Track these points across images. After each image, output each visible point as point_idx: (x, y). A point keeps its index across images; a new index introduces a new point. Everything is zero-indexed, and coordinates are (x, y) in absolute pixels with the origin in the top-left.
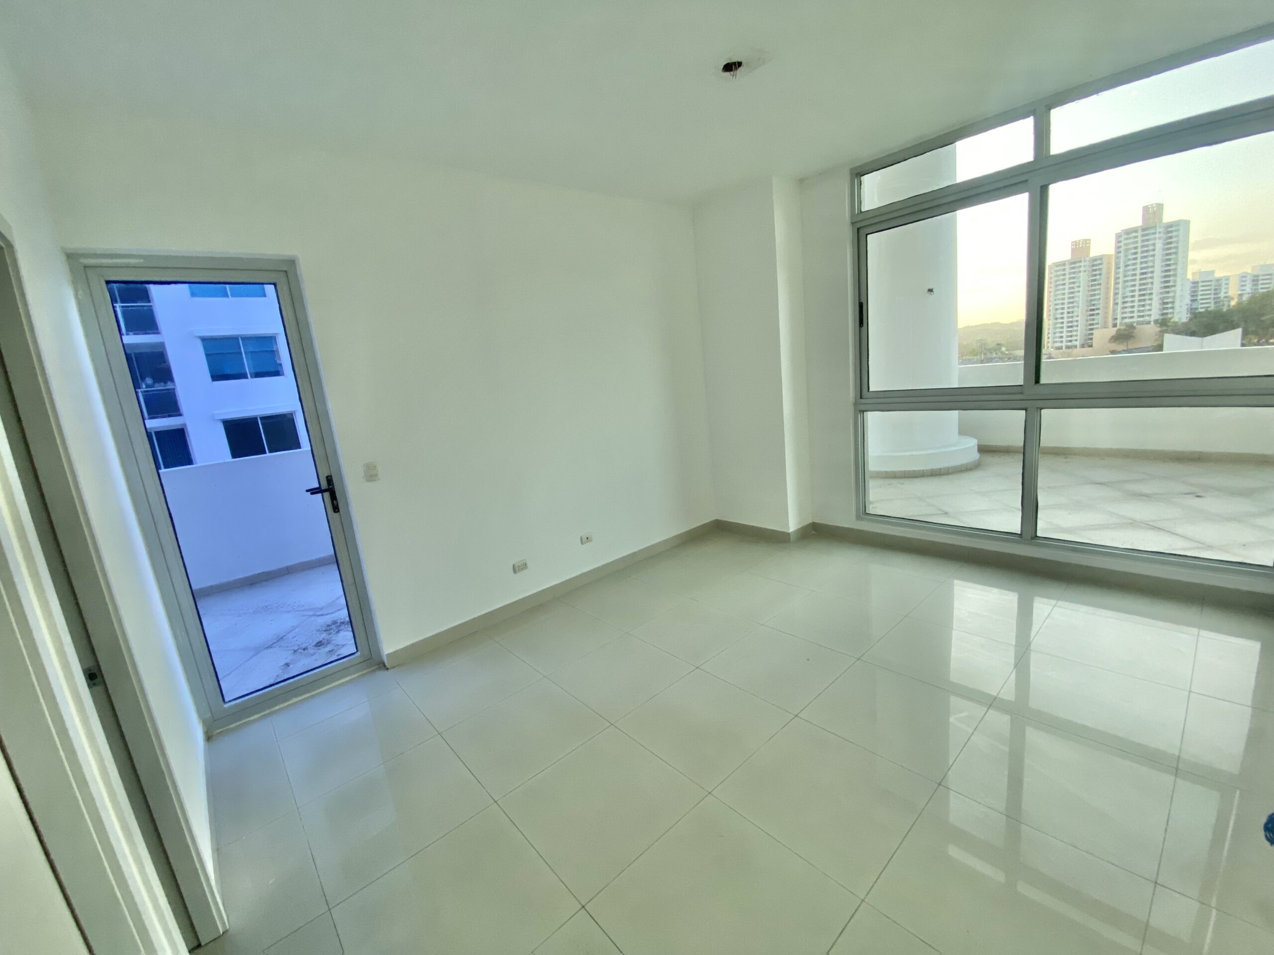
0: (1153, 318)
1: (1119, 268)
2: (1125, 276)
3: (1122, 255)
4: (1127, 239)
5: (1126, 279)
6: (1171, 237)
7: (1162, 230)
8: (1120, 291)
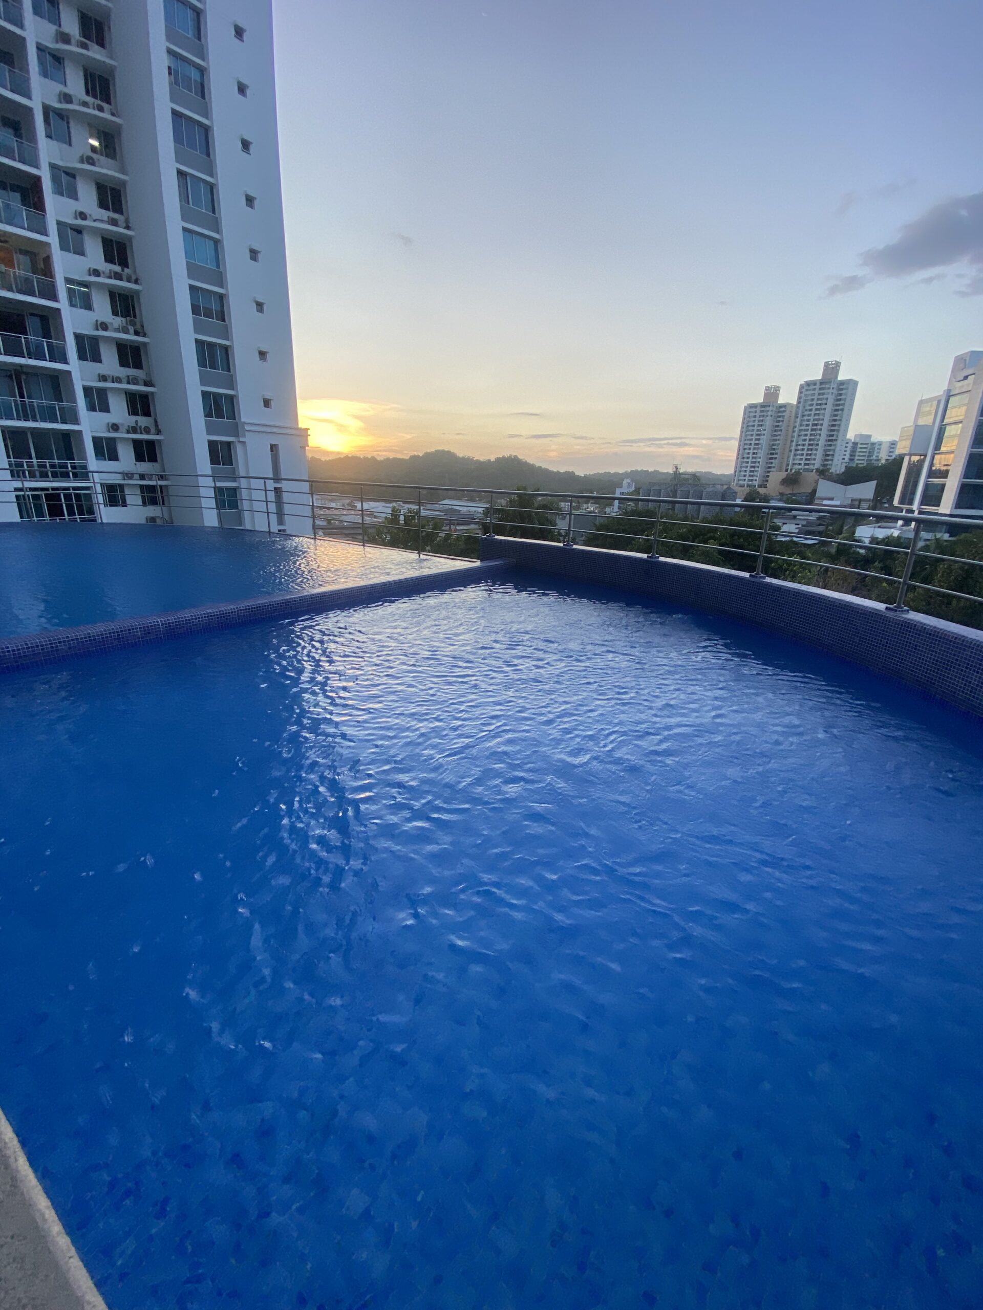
0: (816, 466)
1: (797, 417)
2: (801, 426)
3: (801, 405)
4: (807, 390)
5: (802, 428)
6: (841, 395)
7: (835, 386)
8: (795, 439)
